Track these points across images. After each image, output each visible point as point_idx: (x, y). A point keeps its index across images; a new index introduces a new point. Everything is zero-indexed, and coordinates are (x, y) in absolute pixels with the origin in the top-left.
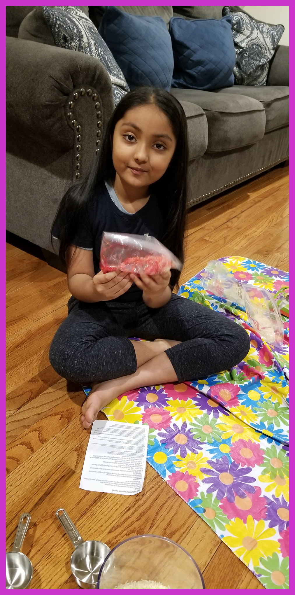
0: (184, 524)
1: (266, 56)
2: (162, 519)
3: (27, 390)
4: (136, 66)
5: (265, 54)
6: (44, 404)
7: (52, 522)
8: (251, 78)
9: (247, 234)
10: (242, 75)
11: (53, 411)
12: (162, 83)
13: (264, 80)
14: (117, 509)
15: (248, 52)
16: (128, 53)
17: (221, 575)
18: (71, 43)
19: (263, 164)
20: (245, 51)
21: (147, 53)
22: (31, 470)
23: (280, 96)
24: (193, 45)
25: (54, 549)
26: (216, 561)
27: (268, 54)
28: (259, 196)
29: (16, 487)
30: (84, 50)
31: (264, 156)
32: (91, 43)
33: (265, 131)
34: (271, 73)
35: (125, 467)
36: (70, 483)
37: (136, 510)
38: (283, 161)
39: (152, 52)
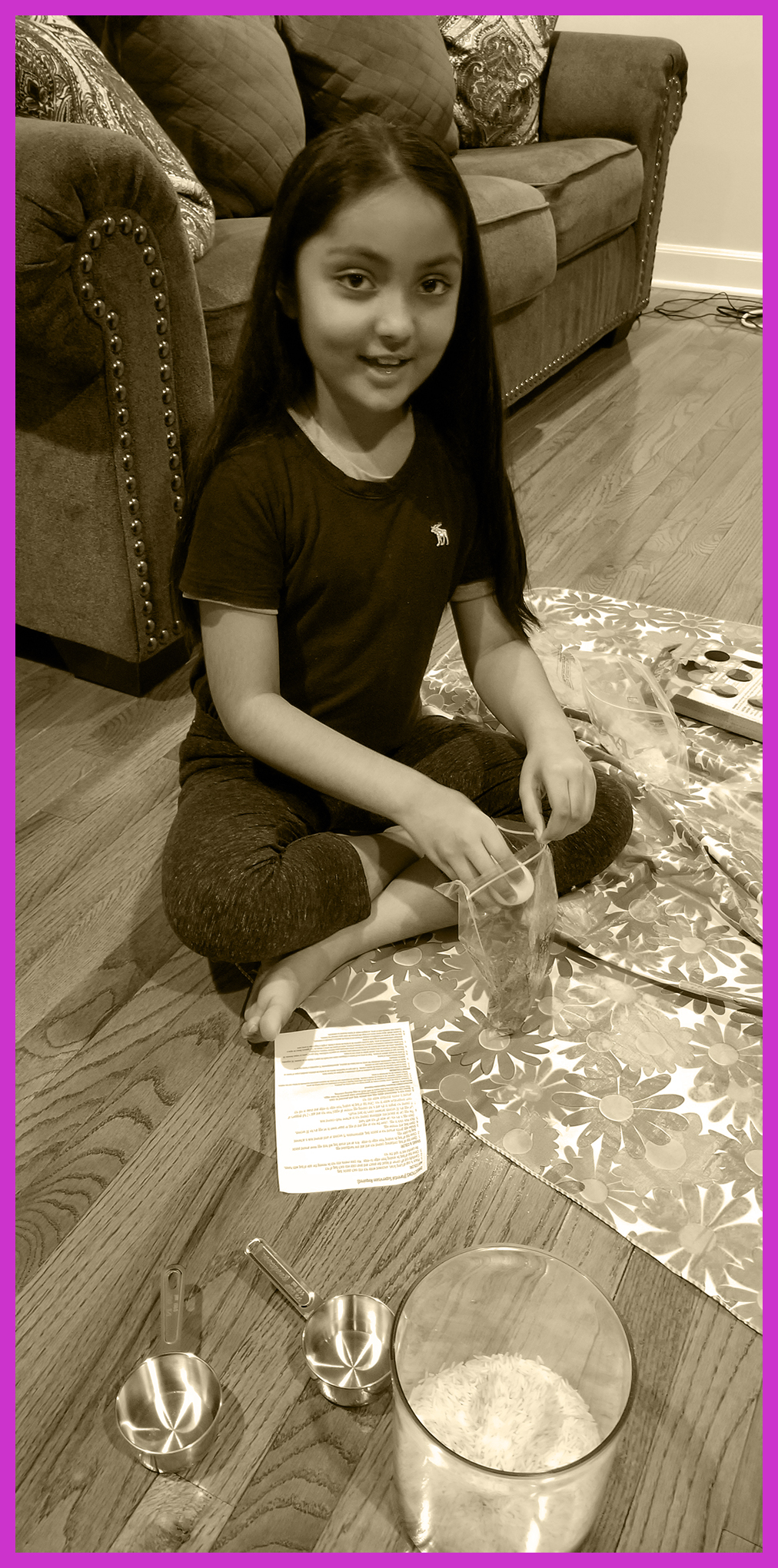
0: (541, 1225)
1: (529, 65)
2: (489, 1223)
3: (101, 989)
4: (213, 136)
5: (526, 61)
6: (151, 1015)
7: (235, 1275)
8: (499, 127)
9: (554, 527)
10: (475, 122)
11: (178, 1027)
13: (533, 128)
14: (380, 1220)
15: (482, 60)
16: (188, 103)
17: (646, 1320)
18: (51, 100)
19: (562, 346)
20: (476, 59)
21: (235, 96)
22: (156, 1169)
23: (580, 166)
24: (346, 62)
25: (254, 1334)
26: (630, 1291)
27: (534, 60)
28: (566, 427)
29: (131, 1214)
30: (84, 116)
31: (563, 326)
32: (100, 94)
33: (558, 260)
34: (546, 107)
35: (375, 1122)
36: (256, 1182)
37: (424, 1214)
38: (610, 330)
39: (247, 94)
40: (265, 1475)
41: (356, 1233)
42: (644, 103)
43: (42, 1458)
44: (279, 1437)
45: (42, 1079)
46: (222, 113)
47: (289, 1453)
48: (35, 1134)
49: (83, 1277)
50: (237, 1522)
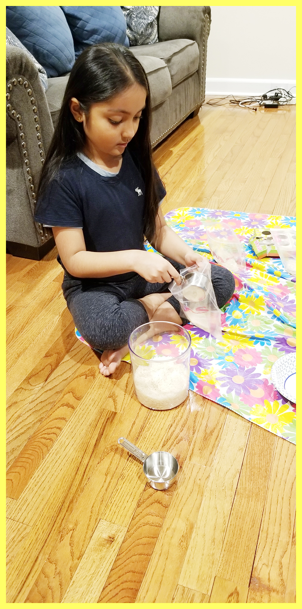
0: (218, 423)
1: (152, 13)
2: (200, 425)
3: (46, 364)
4: (41, 47)
5: (151, 11)
6: (66, 371)
7: (114, 453)
8: (144, 37)
9: (182, 186)
10: (134, 36)
11: (77, 374)
12: (68, 59)
13: (156, 37)
15: (135, 12)
16: (30, 35)
19: (176, 119)
20: (132, 12)
21: (47, 31)
22: (79, 422)
23: (177, 50)
24: (84, 16)
25: (124, 471)
26: (252, 441)
27: (154, 11)
28: (181, 149)
29: (73, 438)
31: (176, 111)
33: (172, 86)
34: (160, 29)
36: (116, 421)
37: (177, 425)
38: (192, 111)
39: (51, 30)
40: (137, 516)
41: (154, 434)
42: (196, 25)
43: (57, 522)
44: (140, 503)
45: (31, 397)
46: (43, 38)
47: (144, 508)
48: (32, 416)
49: (59, 461)
50: (130, 532)
